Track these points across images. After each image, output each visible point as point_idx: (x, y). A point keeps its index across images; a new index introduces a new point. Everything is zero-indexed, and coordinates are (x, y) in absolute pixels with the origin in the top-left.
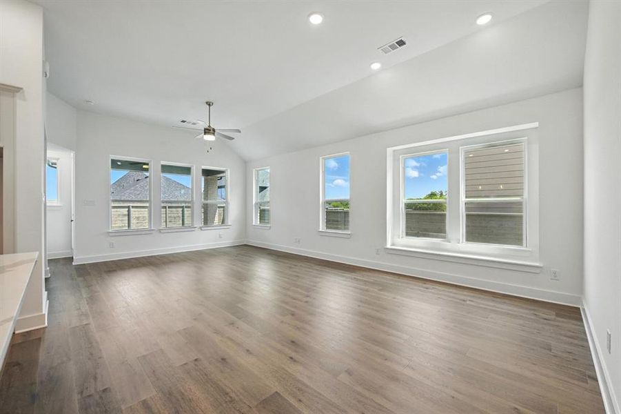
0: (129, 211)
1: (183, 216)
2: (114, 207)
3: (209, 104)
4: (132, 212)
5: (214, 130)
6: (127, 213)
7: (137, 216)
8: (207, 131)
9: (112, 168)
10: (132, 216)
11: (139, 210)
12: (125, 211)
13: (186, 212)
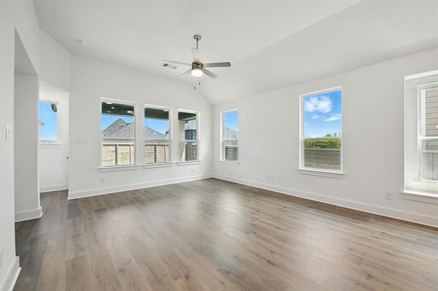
0: (116, 148)
1: (155, 152)
2: (104, 145)
3: (197, 38)
4: (118, 149)
5: (202, 65)
6: (115, 150)
7: (122, 152)
8: (195, 65)
9: (102, 112)
10: (118, 152)
11: (123, 147)
12: (113, 148)
13: (157, 149)
